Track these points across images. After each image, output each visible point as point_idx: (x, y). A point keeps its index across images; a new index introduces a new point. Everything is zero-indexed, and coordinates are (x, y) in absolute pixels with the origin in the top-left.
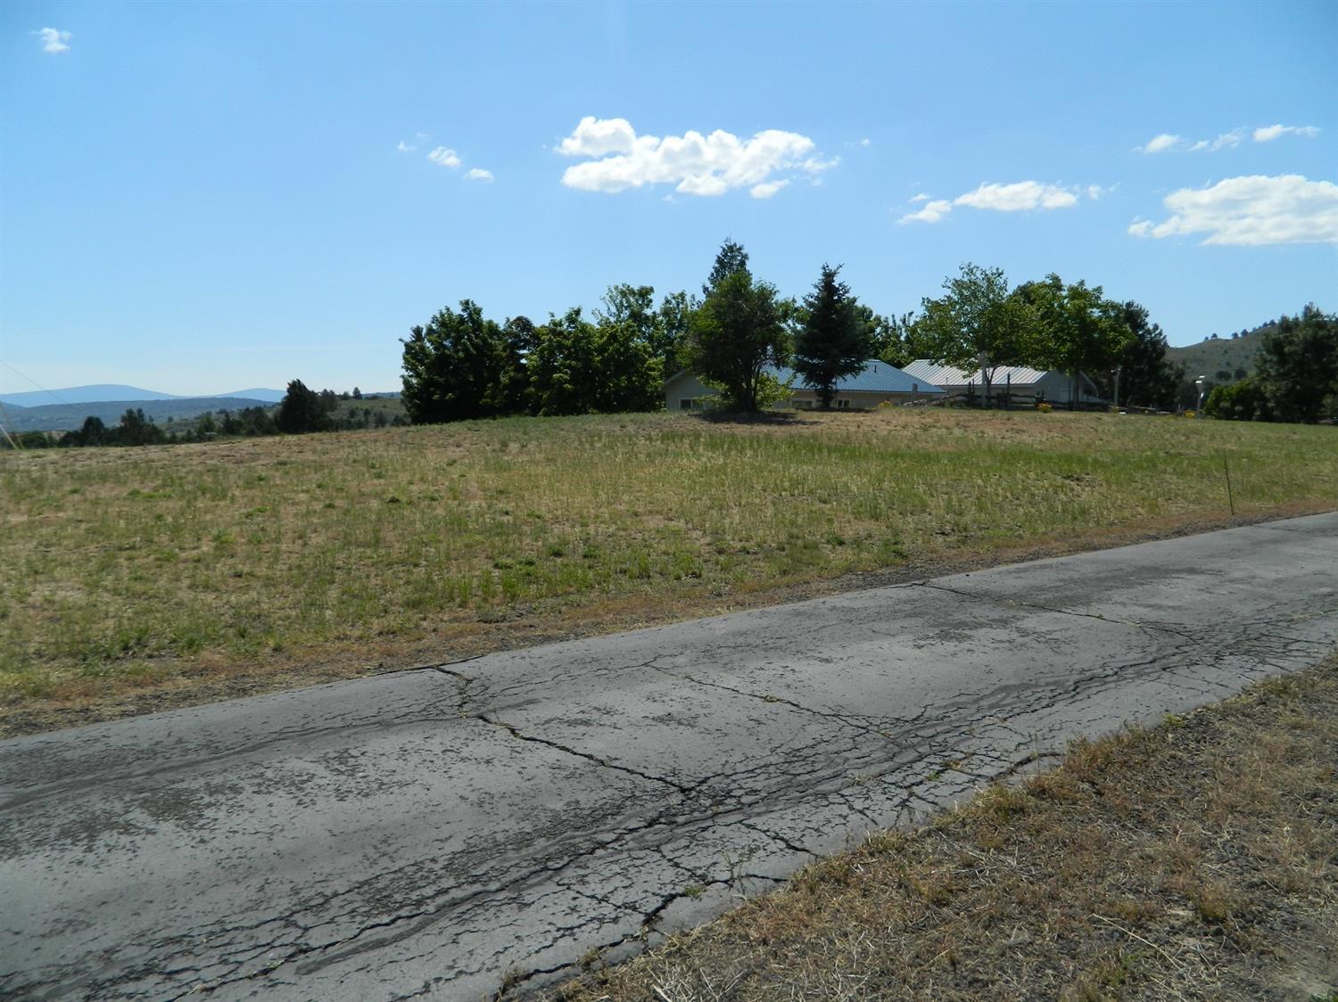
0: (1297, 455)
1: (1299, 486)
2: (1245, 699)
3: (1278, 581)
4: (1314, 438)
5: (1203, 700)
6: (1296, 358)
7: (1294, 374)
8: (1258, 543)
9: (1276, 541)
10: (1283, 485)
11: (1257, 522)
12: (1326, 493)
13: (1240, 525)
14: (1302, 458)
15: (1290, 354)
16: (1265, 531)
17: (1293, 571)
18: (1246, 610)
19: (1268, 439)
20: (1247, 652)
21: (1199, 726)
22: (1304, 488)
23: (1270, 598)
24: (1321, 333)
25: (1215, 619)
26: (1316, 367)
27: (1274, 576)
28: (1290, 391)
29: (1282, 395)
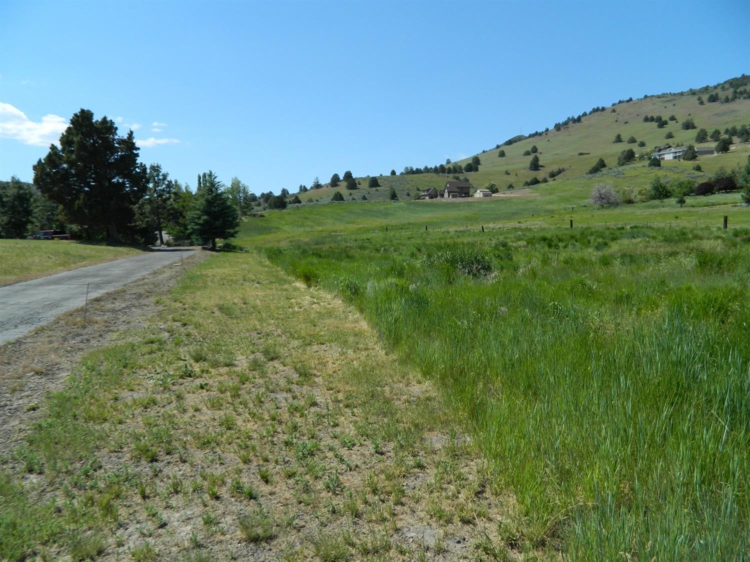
0: (22, 254)
1: (26, 268)
2: (31, 334)
3: (29, 303)
4: (27, 245)
5: (17, 336)
6: (10, 204)
7: (10, 213)
8: (17, 292)
9: (24, 290)
10: (19, 268)
11: (12, 284)
12: (38, 271)
13: (5, 286)
14: (24, 255)
15: (7, 202)
16: (17, 287)
17: (34, 299)
18: (21, 312)
19: (5, 247)
20: (26, 323)
21: (19, 342)
22: (27, 269)
23: (28, 308)
24: (21, 192)
25: (10, 317)
26: (21, 209)
27: (27, 301)
28: (9, 222)
29: (6, 224)
